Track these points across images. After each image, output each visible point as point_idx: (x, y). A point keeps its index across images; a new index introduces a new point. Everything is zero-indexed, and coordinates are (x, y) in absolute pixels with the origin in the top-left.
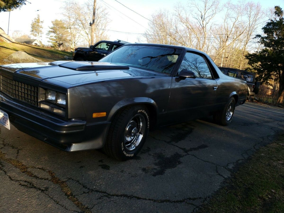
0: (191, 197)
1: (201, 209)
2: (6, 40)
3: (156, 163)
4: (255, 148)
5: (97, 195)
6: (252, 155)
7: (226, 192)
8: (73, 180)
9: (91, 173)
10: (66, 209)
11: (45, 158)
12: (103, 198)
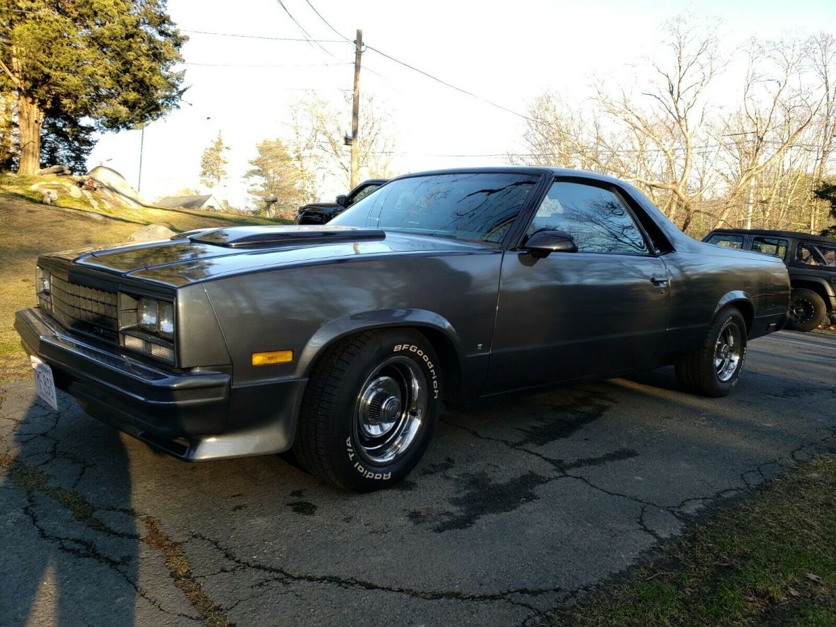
0: (530, 587)
1: (548, 618)
2: (127, 202)
3: (457, 498)
4: (793, 457)
5: (257, 576)
6: (779, 476)
7: (649, 576)
8: (203, 538)
9: (260, 521)
10: (161, 610)
11: (149, 486)
12: (268, 585)
